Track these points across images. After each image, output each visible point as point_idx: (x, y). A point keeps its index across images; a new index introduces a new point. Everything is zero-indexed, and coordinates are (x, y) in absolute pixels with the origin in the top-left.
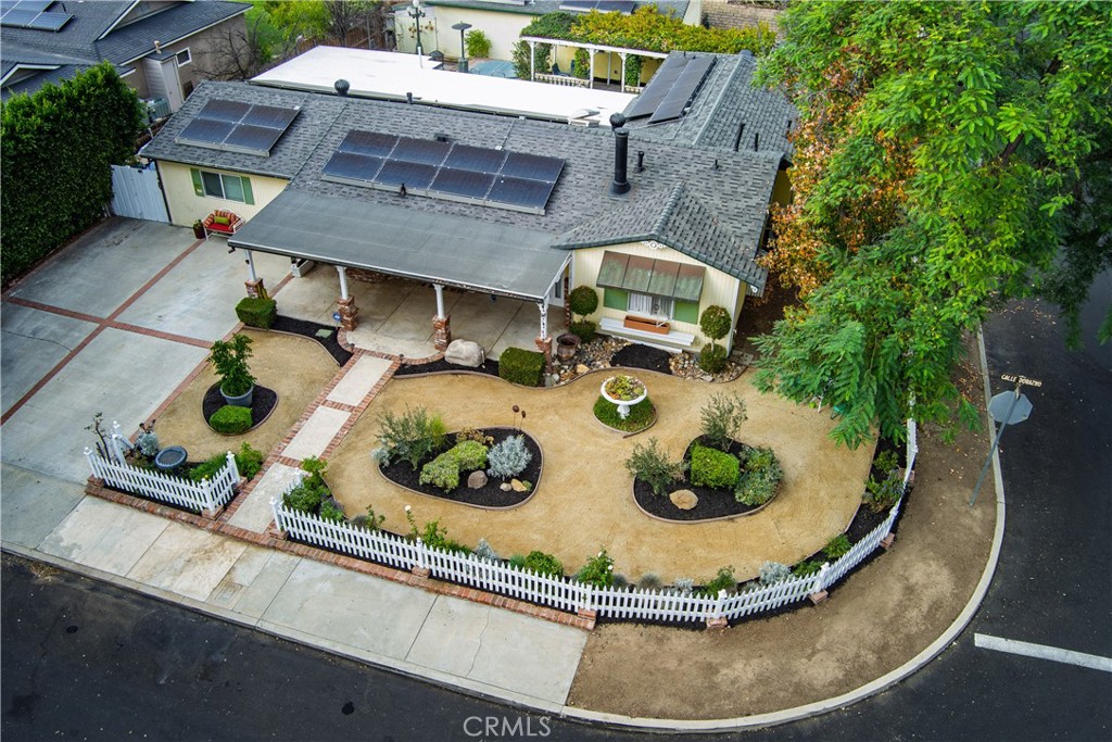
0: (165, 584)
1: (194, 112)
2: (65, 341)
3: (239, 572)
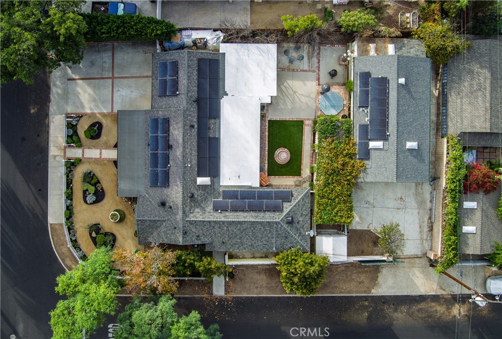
0: (51, 145)
1: (172, 58)
2: (104, 73)
3: (58, 157)
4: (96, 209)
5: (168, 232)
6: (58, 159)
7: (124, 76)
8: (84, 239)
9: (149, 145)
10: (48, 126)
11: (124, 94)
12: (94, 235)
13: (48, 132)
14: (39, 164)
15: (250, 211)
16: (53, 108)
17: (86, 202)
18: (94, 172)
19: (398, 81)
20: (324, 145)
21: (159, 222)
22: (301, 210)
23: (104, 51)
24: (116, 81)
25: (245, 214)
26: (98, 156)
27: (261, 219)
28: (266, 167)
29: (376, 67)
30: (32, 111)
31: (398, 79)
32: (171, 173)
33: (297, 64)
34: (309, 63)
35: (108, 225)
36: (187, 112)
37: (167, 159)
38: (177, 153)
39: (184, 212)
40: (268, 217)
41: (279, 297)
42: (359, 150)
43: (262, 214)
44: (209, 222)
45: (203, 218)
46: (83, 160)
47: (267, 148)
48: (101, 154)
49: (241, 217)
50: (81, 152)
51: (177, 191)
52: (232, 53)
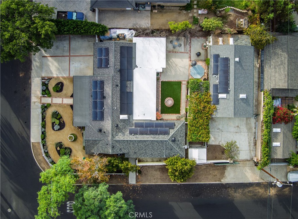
1: (105, 46)
2: (64, 53)
3: (37, 103)
4: (60, 134)
5: (103, 147)
6: (36, 104)
7: (76, 55)
8: (52, 152)
9: (92, 96)
10: (30, 84)
11: (76, 66)
12: (58, 149)
13: (30, 88)
14: (25, 107)
15: (151, 134)
16: (33, 73)
17: (54, 129)
18: (59, 111)
19: (235, 60)
20: (193, 96)
21: (98, 141)
22: (180, 133)
23: (64, 40)
24: (71, 58)
25: (148, 136)
26: (61, 102)
27: (157, 139)
28: (160, 109)
29: (222, 51)
30: (21, 75)
31: (235, 59)
32: (105, 112)
33: (178, 49)
34: (185, 47)
35: (67, 143)
36: (114, 77)
37: (102, 105)
38: (108, 101)
39: (112, 135)
40: (161, 138)
41: (168, 184)
42: (213, 99)
43: (157, 136)
44: (127, 141)
45: (123, 139)
46: (52, 105)
47: (160, 98)
48: (62, 101)
49: (145, 138)
50: (51, 100)
51: (108, 123)
52: (140, 43)
